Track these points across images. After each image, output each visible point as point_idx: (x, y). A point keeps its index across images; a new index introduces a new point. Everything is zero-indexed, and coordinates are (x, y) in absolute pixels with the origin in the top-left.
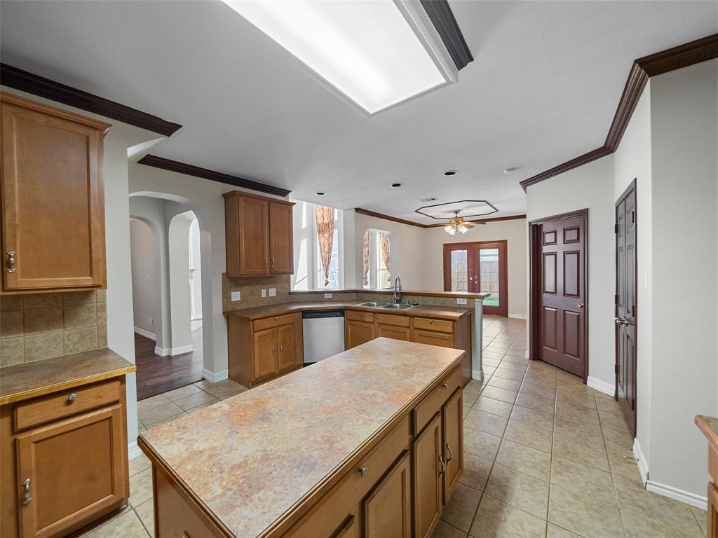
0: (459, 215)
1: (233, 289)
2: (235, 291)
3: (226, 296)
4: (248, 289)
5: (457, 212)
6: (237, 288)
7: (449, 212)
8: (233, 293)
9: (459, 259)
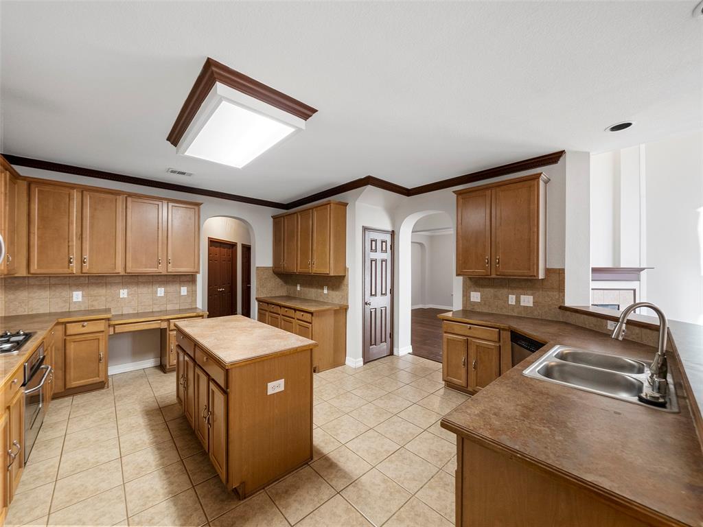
1: (473, 289)
2: (475, 291)
3: (466, 295)
4: (490, 292)
6: (477, 289)
8: (472, 293)
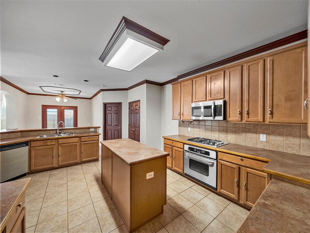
0: (63, 93)
5: (62, 92)
7: (59, 91)
9: (52, 113)
